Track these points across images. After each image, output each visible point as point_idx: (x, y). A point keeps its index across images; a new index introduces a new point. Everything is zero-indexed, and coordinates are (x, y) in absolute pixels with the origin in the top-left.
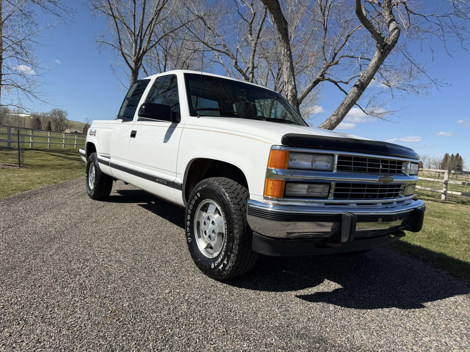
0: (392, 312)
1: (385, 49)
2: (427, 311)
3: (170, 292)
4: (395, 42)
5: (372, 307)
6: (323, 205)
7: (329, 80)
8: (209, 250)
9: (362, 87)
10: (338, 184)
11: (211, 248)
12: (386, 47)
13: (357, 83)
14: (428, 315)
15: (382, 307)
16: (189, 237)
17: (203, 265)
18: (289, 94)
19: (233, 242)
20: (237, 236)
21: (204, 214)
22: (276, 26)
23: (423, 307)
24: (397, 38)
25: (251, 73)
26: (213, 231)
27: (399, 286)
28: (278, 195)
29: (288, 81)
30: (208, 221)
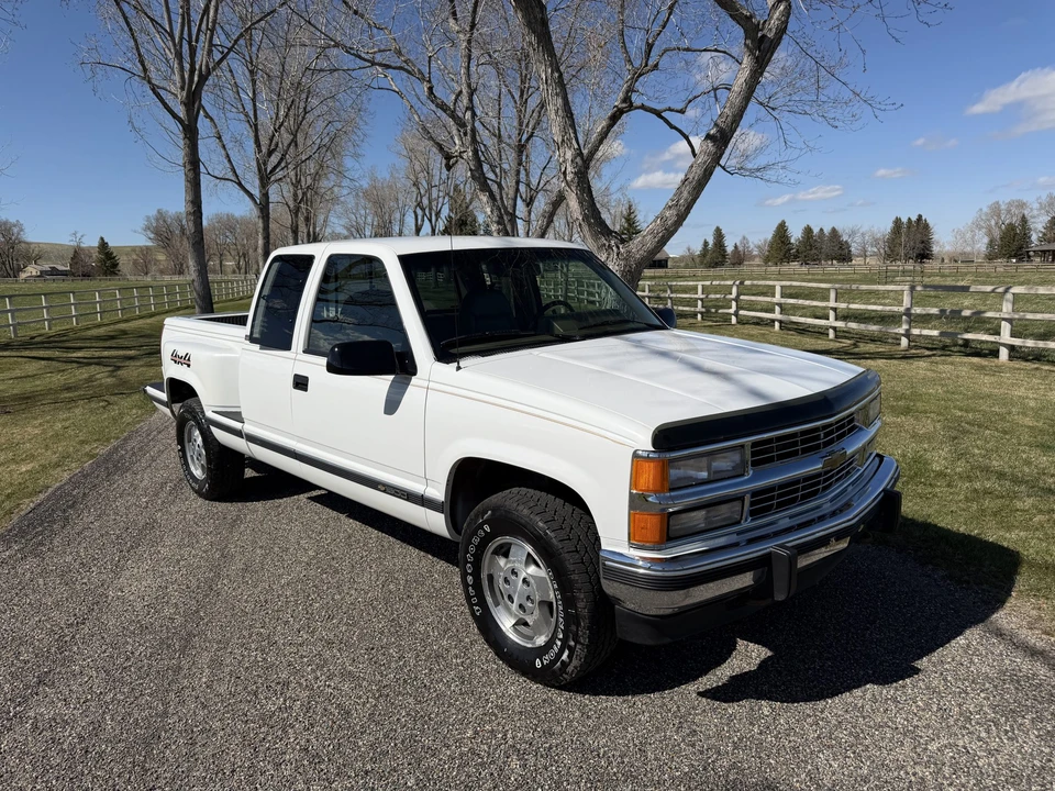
0: (868, 696)
1: (762, 48)
2: (924, 681)
3: (476, 733)
4: (782, 31)
5: (833, 695)
6: (734, 538)
7: (643, 107)
8: (522, 628)
9: (721, 139)
10: (755, 493)
11: (526, 624)
12: (765, 45)
13: (712, 132)
14: (928, 688)
15: (849, 689)
16: (476, 605)
17: (518, 661)
18: (569, 169)
19: (578, 625)
20: (585, 612)
21: (502, 561)
22: (520, 16)
23: (917, 671)
24: (786, 22)
25: (467, 109)
26: (528, 598)
27: (868, 629)
28: (657, 538)
29: (563, 140)
30: (514, 578)
